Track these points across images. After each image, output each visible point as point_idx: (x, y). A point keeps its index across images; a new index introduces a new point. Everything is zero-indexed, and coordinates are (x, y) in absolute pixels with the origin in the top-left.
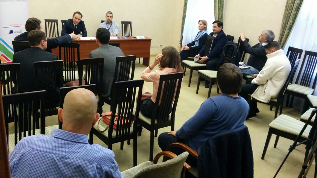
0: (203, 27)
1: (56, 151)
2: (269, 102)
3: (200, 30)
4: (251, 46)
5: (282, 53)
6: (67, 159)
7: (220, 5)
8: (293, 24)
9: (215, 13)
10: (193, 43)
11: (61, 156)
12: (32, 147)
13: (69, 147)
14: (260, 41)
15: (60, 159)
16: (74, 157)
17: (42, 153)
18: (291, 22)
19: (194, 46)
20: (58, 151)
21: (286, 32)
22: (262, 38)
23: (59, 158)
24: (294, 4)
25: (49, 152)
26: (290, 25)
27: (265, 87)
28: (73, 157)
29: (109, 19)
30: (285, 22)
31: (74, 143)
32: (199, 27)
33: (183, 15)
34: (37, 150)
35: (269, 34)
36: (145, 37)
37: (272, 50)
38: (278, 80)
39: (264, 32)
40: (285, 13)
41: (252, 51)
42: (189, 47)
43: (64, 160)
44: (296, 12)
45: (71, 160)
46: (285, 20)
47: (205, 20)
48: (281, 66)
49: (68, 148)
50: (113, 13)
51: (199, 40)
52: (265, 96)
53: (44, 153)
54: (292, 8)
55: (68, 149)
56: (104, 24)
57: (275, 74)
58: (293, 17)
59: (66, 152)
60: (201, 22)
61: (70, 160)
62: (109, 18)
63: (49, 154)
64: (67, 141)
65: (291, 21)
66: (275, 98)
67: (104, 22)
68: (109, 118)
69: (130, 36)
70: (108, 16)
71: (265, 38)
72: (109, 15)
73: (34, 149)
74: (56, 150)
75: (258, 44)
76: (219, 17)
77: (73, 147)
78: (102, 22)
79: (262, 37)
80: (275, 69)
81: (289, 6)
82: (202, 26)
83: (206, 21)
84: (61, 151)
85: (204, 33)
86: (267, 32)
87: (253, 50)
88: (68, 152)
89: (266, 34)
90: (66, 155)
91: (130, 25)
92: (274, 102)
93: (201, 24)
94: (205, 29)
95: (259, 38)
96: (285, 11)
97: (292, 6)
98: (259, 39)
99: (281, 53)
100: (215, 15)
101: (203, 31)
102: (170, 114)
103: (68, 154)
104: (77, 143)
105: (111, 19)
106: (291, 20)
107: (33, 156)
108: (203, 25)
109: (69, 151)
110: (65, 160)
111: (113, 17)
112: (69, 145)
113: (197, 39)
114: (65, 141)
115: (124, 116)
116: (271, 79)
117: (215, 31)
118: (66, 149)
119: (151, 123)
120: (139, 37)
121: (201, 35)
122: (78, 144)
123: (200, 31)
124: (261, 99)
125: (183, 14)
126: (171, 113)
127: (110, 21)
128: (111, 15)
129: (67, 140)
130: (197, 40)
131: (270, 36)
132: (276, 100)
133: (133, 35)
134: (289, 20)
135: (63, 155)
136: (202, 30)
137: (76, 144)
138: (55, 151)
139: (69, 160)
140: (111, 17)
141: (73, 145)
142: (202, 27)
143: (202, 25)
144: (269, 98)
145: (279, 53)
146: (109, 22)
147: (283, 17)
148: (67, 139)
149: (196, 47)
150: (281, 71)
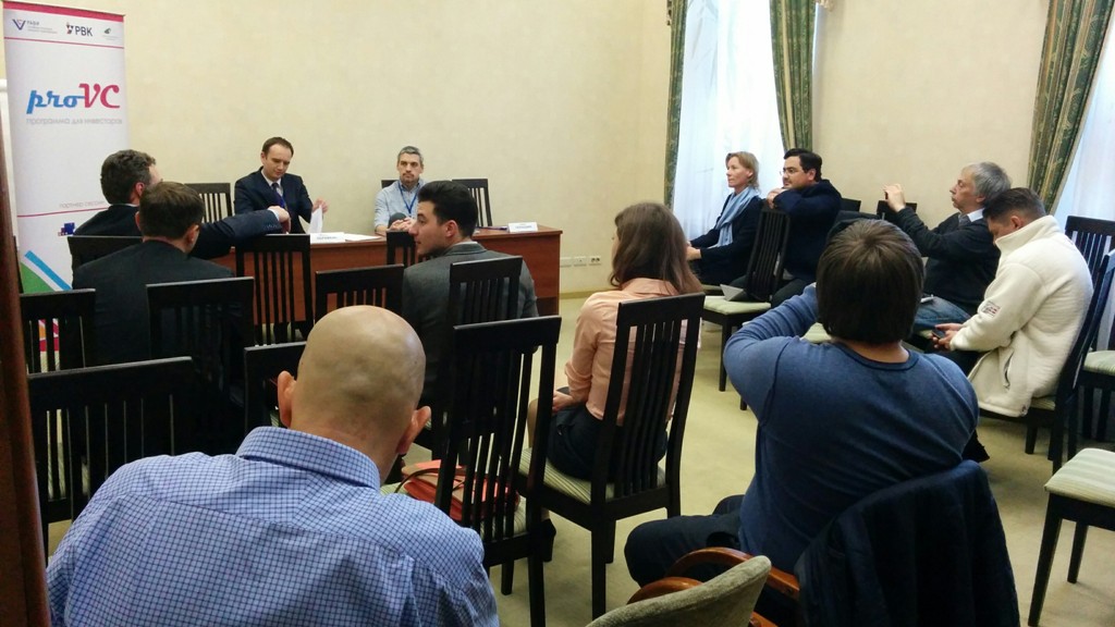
0: (743, 177)
1: (249, 506)
2: (1025, 413)
3: (735, 187)
4: (931, 228)
5: (1054, 228)
6: (293, 537)
7: (797, 95)
8: (1073, 134)
9: (784, 126)
10: (714, 235)
11: (267, 525)
12: (155, 487)
13: (301, 491)
14: (958, 204)
15: (264, 536)
16: (323, 529)
17: (194, 509)
18: (1064, 127)
19: (718, 245)
20: (256, 506)
21: (1052, 166)
22: (966, 194)
23: (260, 530)
24: (1069, 66)
25: (219, 507)
26: (1063, 140)
27: (1006, 360)
28: (318, 527)
29: (409, 172)
30: (1042, 130)
31: (323, 479)
32: (729, 175)
33: (668, 145)
34: (174, 499)
35: (987, 175)
36: (538, 226)
37: (1013, 220)
38: (1051, 327)
39: (970, 172)
40: (1038, 98)
41: (935, 243)
42: (698, 251)
43: (281, 540)
44: (1078, 91)
45: (310, 541)
46: (1043, 125)
47: (750, 151)
48: (1055, 279)
49: (296, 496)
50: (421, 152)
51: (734, 221)
52: (1010, 392)
53: (200, 510)
54: (1063, 78)
55: (296, 501)
56: (392, 192)
57: (1040, 308)
58: (1071, 109)
59: (290, 510)
60: (734, 161)
61: (304, 539)
62: (409, 167)
63: (222, 515)
64: (293, 470)
65: (1065, 124)
66: (1047, 396)
67: (393, 185)
68: (434, 480)
69: (486, 225)
70: (405, 163)
71: (975, 191)
72: (406, 158)
73: (164, 496)
74: (250, 500)
75: (953, 219)
76: (799, 136)
77: (318, 494)
78: (386, 183)
79: (964, 190)
80: (1037, 288)
81: (1050, 73)
82: (738, 171)
83: (752, 155)
84: (267, 506)
85: (751, 196)
86: (979, 171)
87: (938, 240)
88: (295, 510)
89: (977, 178)
90: (290, 519)
91: (482, 190)
92: (1047, 412)
93: (734, 168)
94: (752, 181)
95: (954, 193)
96: (1041, 91)
97: (1064, 73)
98: (953, 200)
99: (1048, 228)
100: (783, 134)
101: (746, 191)
102: (662, 464)
103: (298, 517)
104: (334, 482)
105: (413, 172)
106: (1066, 119)
107: (157, 522)
108: (745, 169)
109: (300, 506)
110: (286, 541)
111: (422, 166)
112: (303, 487)
113: (725, 219)
114: (287, 469)
115: (487, 472)
116: (1024, 328)
117: (791, 182)
118: (290, 501)
119: (593, 495)
120: (518, 224)
121: (739, 204)
122: (339, 484)
123: (732, 190)
124: (994, 405)
125: (669, 140)
126: (665, 457)
127: (410, 180)
128: (414, 158)
129: (296, 467)
130: (727, 225)
131: (992, 181)
132: (1051, 405)
133: (495, 223)
134: (1057, 120)
135: (278, 520)
136: (739, 187)
137: (328, 482)
138: (243, 506)
139: (299, 538)
140: (413, 164)
141: (317, 487)
142: (738, 176)
143: (740, 169)
144: (1025, 398)
145: (1044, 229)
146: (408, 182)
147: (1036, 114)
148: (295, 461)
149: (722, 248)
150: (1057, 294)
